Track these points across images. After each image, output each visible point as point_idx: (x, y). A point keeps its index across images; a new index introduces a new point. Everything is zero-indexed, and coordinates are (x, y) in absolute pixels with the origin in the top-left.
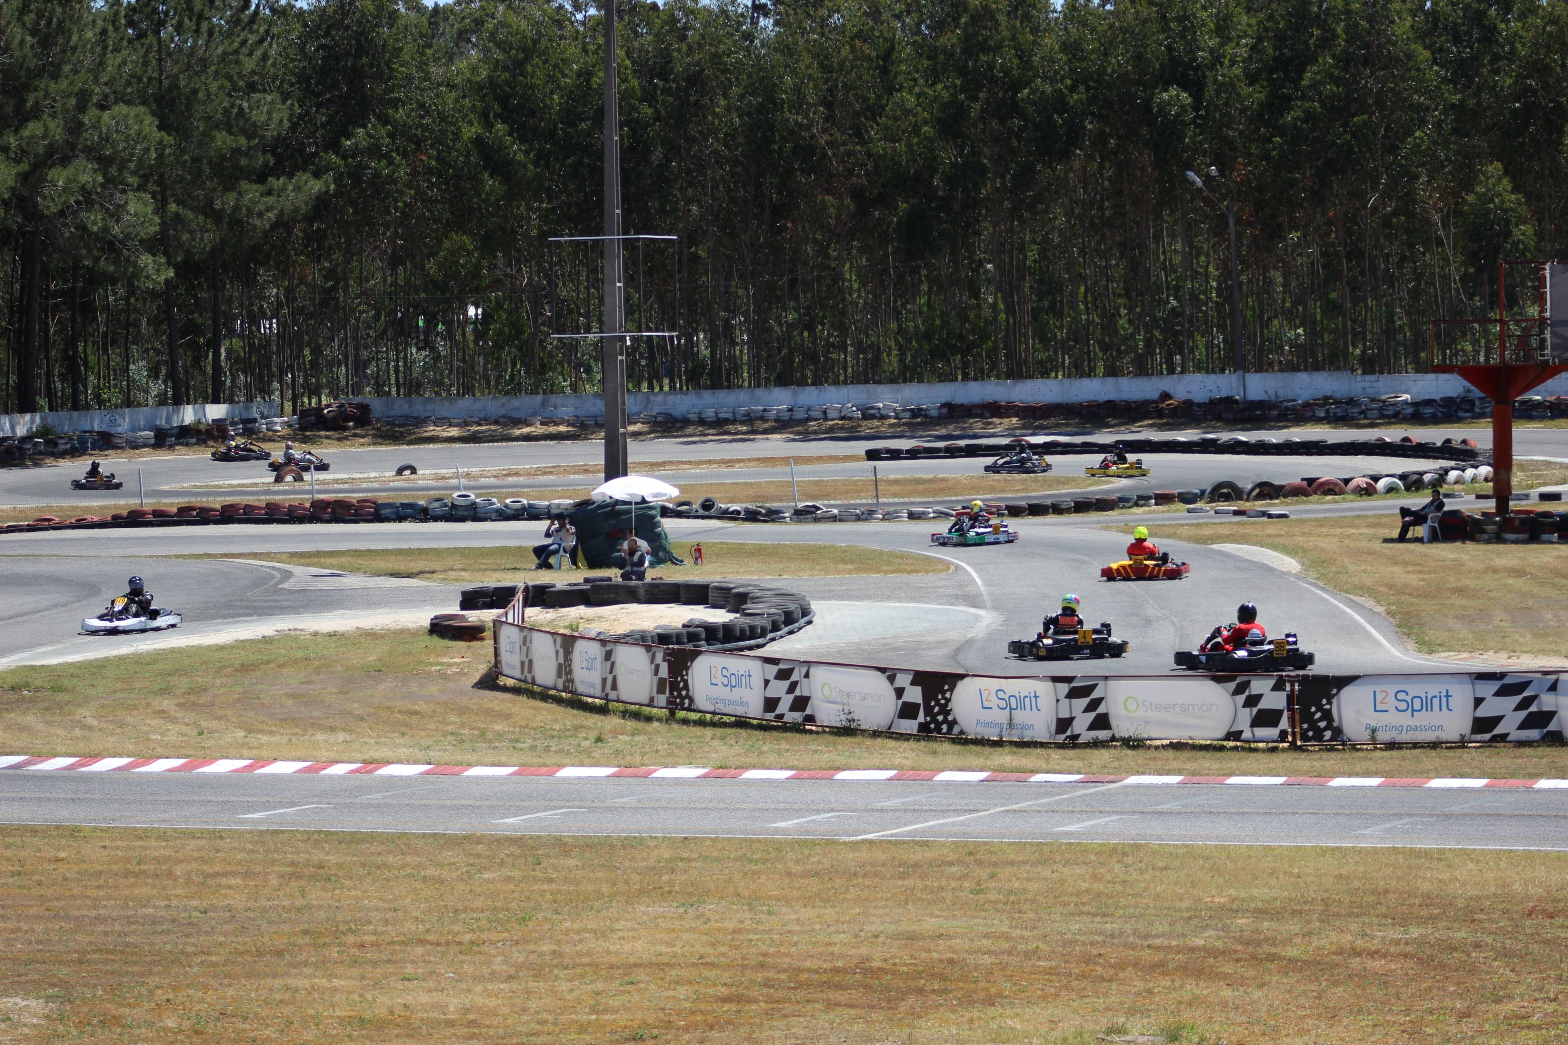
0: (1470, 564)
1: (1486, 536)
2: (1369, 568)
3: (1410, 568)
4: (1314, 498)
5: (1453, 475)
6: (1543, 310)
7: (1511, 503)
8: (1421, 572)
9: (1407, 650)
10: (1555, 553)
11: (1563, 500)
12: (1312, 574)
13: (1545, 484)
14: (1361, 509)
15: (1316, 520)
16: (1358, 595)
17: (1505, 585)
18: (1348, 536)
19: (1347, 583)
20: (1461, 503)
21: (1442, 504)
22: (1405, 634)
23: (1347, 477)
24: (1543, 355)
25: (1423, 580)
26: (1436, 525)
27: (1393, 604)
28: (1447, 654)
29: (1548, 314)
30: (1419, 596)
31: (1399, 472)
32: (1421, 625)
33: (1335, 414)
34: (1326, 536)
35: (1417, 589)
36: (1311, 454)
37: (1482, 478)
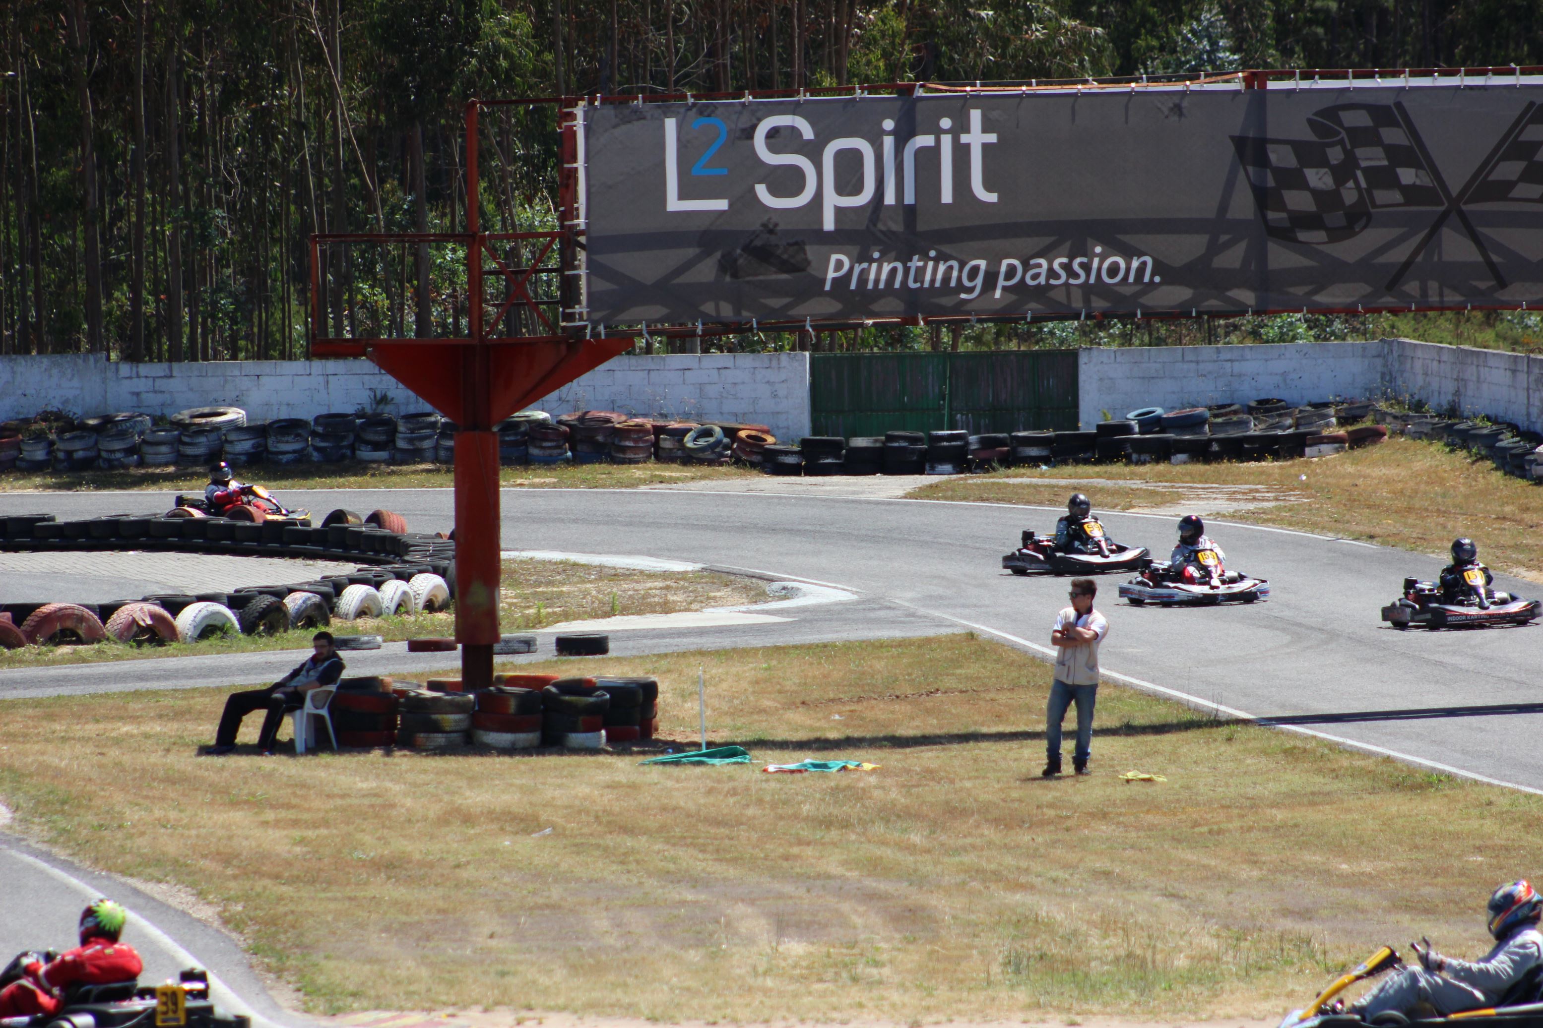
0: (409, 802)
1: (440, 739)
2: (173, 815)
3: (270, 815)
4: (28, 651)
5: (353, 596)
6: (568, 213)
7: (497, 660)
8: (295, 823)
9: (276, 1006)
10: (603, 777)
11: (611, 654)
12: (39, 830)
13: (567, 616)
14: (142, 677)
15: (37, 703)
16: (151, 879)
17: (493, 852)
18: (118, 742)
19: (122, 851)
20: (376, 661)
21: (339, 666)
22: (269, 969)
23: (105, 600)
24: (570, 317)
25: (302, 841)
26: (324, 712)
27: (236, 900)
28: (372, 1015)
29: (581, 222)
30: (293, 880)
31: (229, 589)
32: (306, 948)
33: (69, 453)
34: (64, 740)
35: (289, 864)
36: (16, 549)
37: (421, 602)
